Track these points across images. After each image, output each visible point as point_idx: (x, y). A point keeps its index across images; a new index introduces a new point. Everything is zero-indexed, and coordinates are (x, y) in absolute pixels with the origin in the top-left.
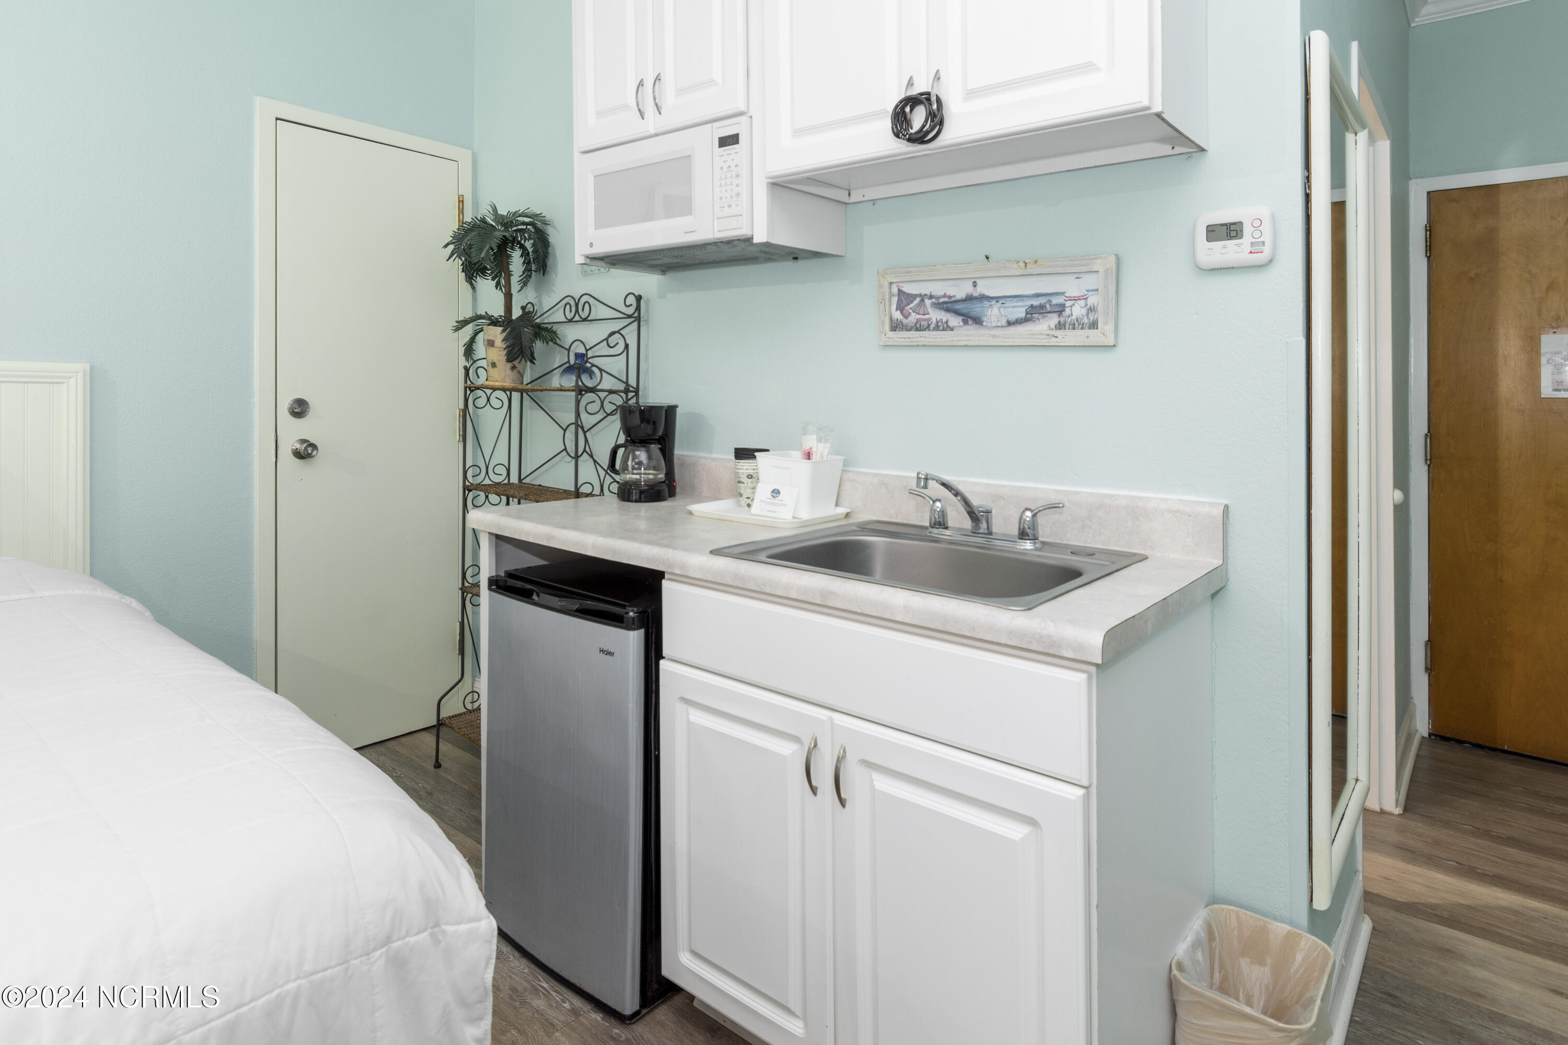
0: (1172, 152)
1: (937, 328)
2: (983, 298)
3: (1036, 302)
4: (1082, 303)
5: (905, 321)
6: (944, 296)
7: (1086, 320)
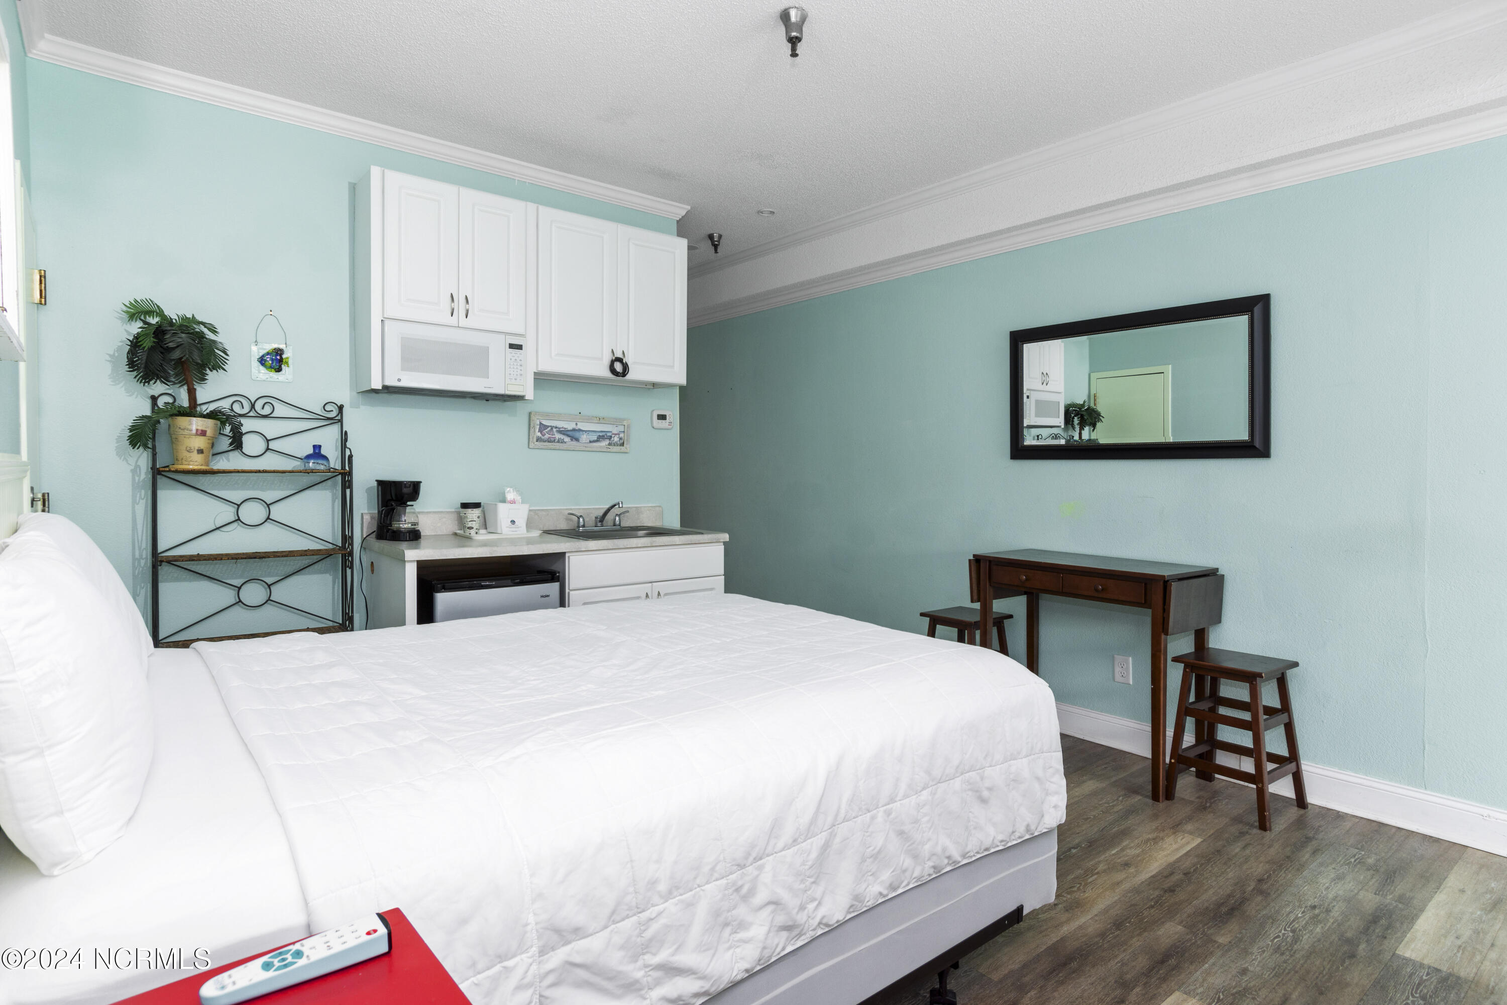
0: (645, 387)
1: (558, 442)
2: (580, 430)
3: (601, 434)
4: (618, 436)
5: (543, 437)
6: (563, 428)
7: (619, 443)
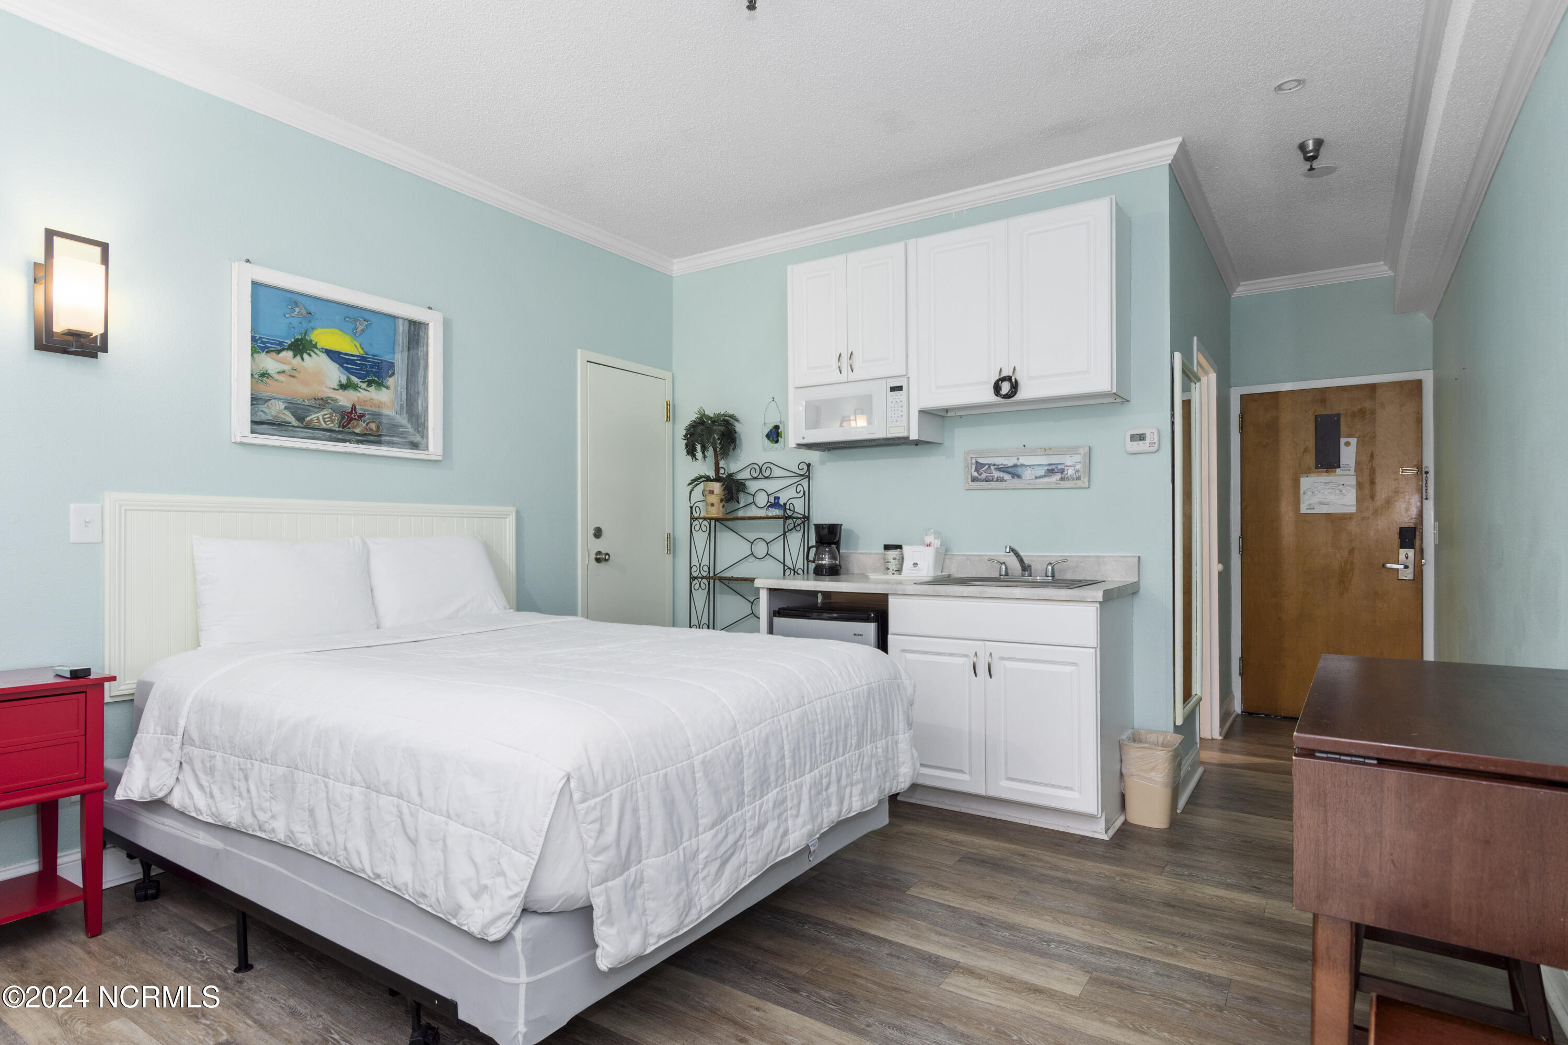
1: (997, 480)
2: (1022, 465)
3: (1050, 468)
4: (1073, 468)
5: (979, 477)
6: (1002, 465)
7: (1075, 476)
